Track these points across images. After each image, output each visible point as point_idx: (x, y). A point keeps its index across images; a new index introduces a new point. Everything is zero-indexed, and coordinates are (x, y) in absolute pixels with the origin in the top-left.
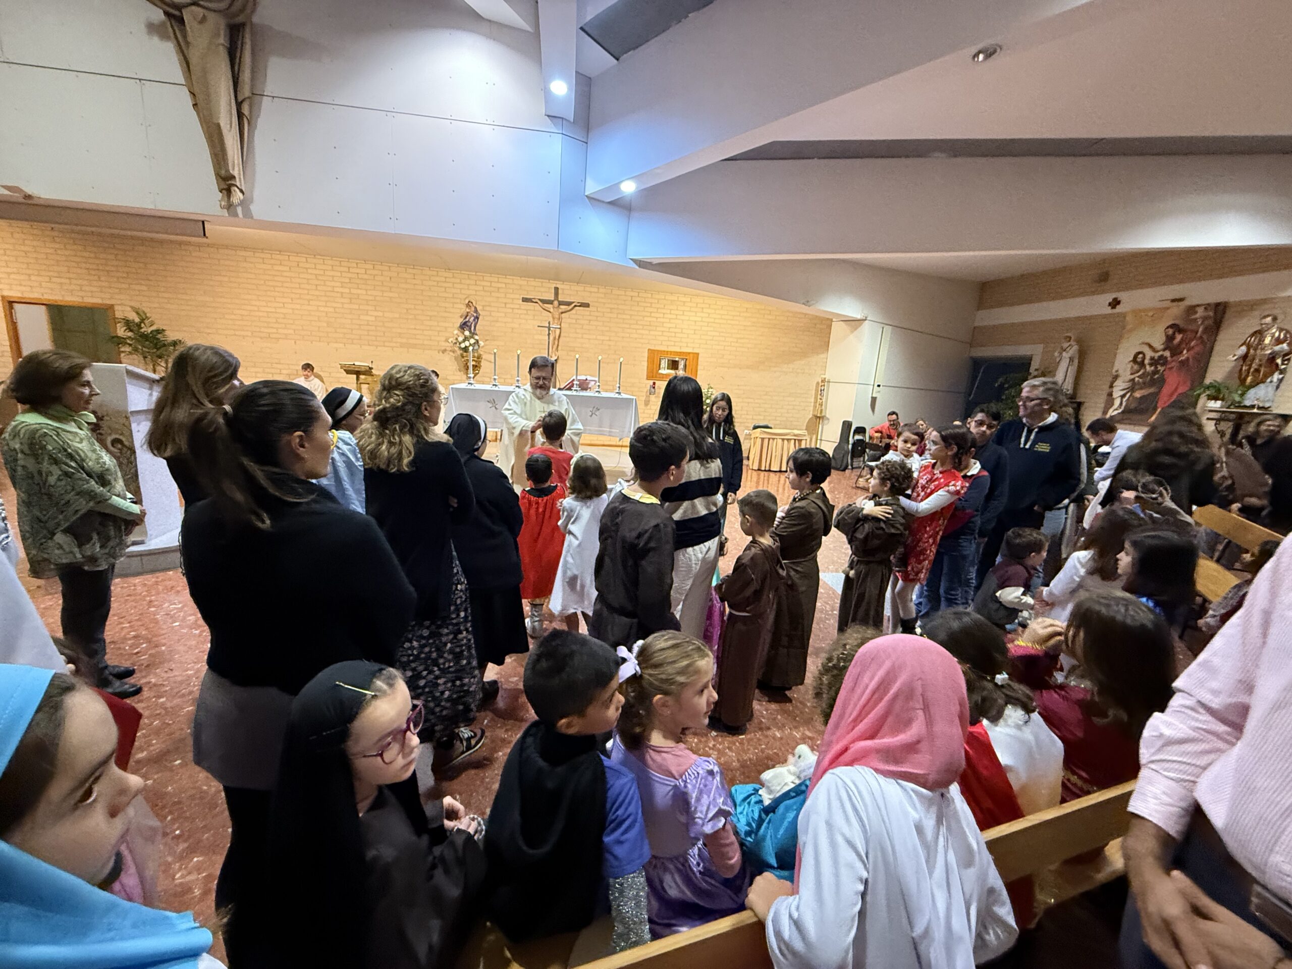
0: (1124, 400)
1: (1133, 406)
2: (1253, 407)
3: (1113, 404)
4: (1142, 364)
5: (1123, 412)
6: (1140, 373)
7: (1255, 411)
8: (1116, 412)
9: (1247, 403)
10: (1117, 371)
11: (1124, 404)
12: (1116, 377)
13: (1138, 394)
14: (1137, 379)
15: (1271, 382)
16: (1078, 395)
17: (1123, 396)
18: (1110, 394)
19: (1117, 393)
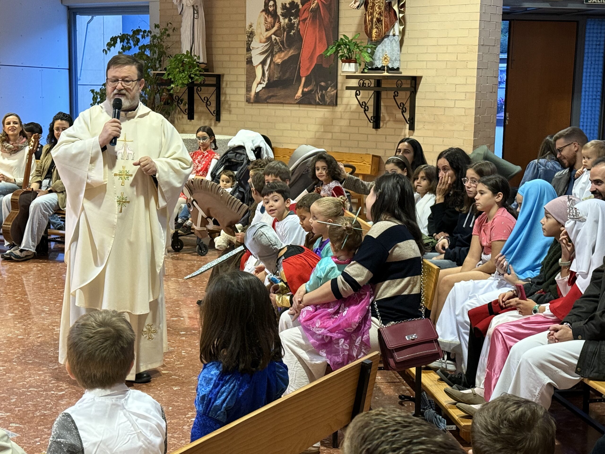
0: (266, 68)
1: (276, 76)
2: (382, 69)
3: (255, 77)
4: (274, 15)
5: (268, 86)
6: (275, 28)
7: (386, 74)
8: (260, 87)
9: (378, 64)
10: (251, 26)
11: (267, 73)
12: (251, 35)
13: (278, 60)
14: (273, 37)
15: (394, 35)
16: (215, 64)
17: (263, 63)
18: (249, 61)
19: (257, 60)
